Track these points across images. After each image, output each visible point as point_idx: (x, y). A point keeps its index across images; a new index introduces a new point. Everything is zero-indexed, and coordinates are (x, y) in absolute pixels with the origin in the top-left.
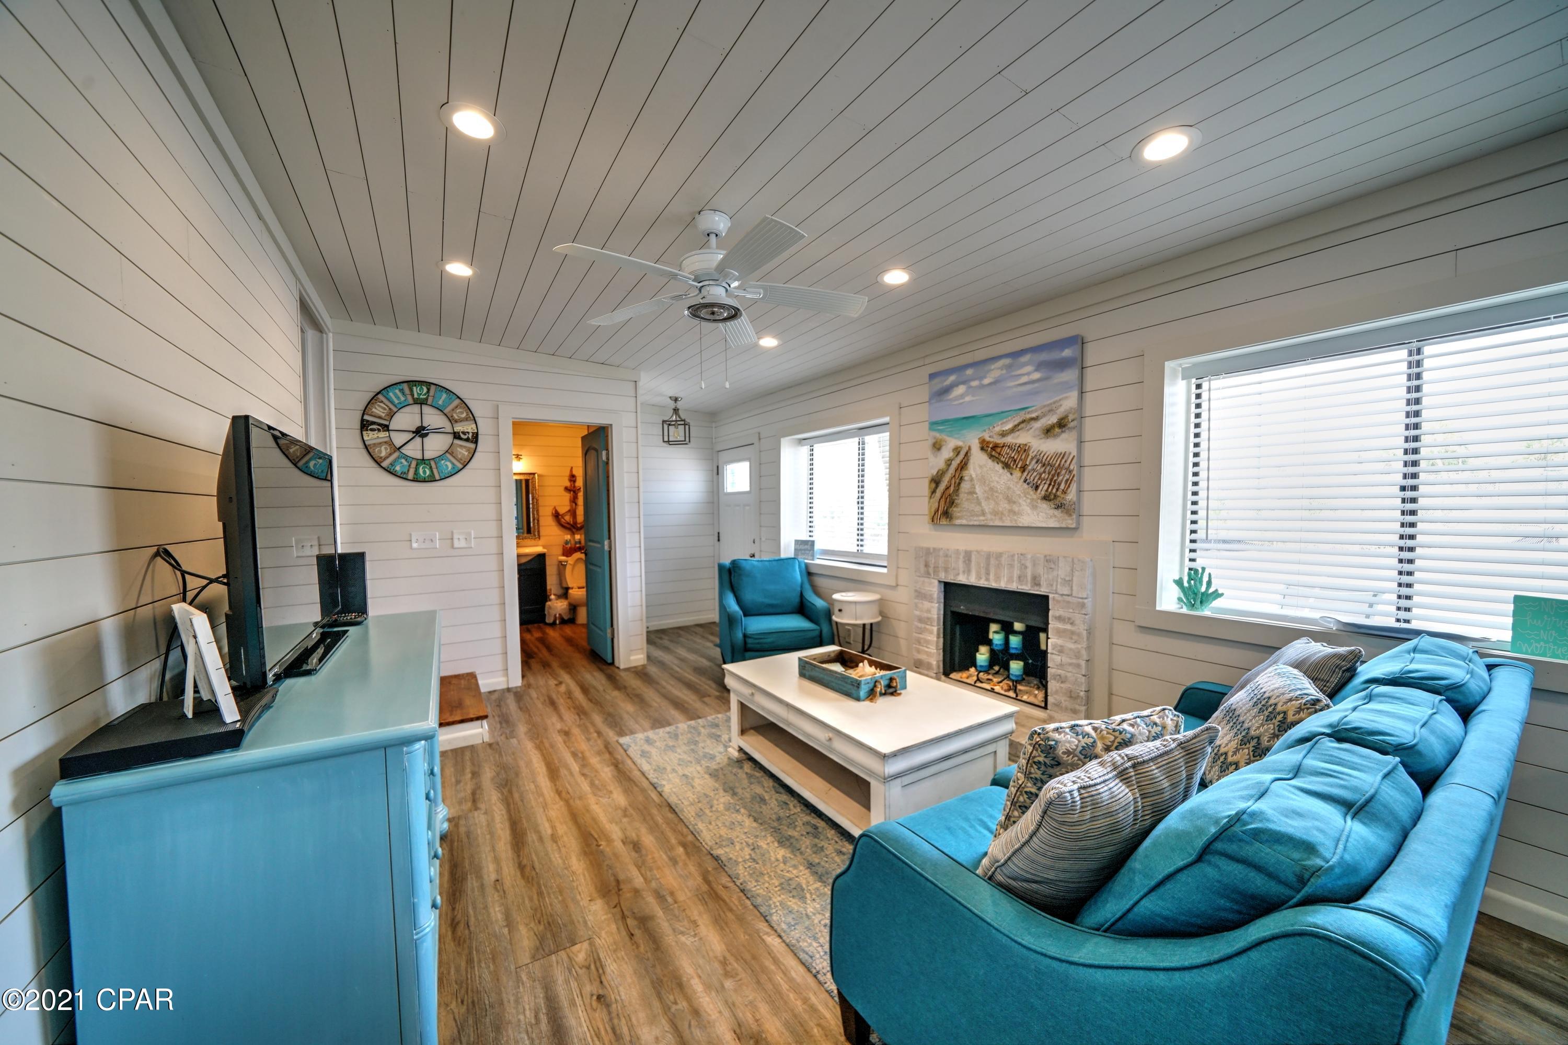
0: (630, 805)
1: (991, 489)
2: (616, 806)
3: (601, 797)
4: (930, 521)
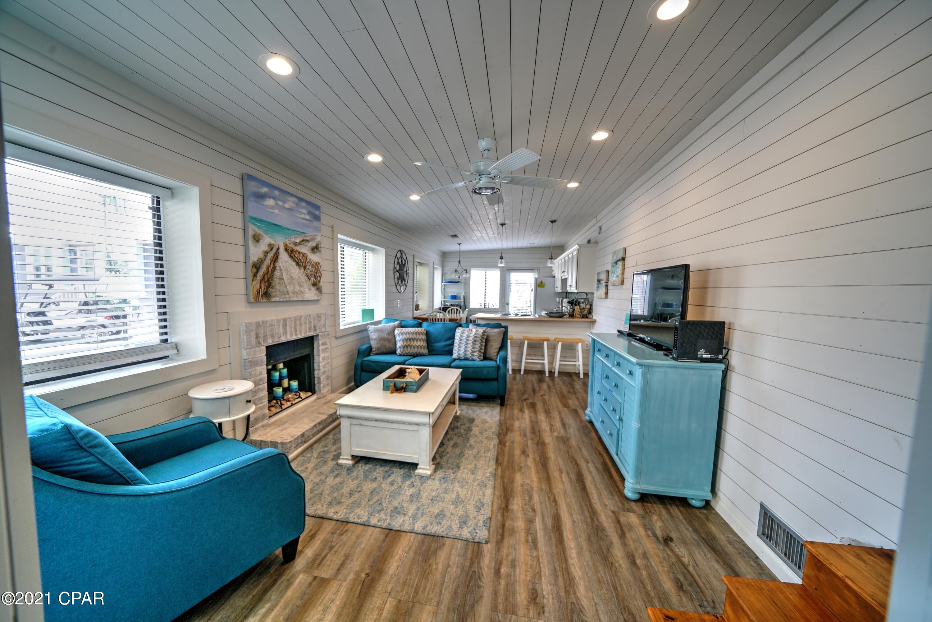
0: (515, 471)
1: (291, 277)
2: (523, 475)
3: (529, 484)
4: (252, 300)
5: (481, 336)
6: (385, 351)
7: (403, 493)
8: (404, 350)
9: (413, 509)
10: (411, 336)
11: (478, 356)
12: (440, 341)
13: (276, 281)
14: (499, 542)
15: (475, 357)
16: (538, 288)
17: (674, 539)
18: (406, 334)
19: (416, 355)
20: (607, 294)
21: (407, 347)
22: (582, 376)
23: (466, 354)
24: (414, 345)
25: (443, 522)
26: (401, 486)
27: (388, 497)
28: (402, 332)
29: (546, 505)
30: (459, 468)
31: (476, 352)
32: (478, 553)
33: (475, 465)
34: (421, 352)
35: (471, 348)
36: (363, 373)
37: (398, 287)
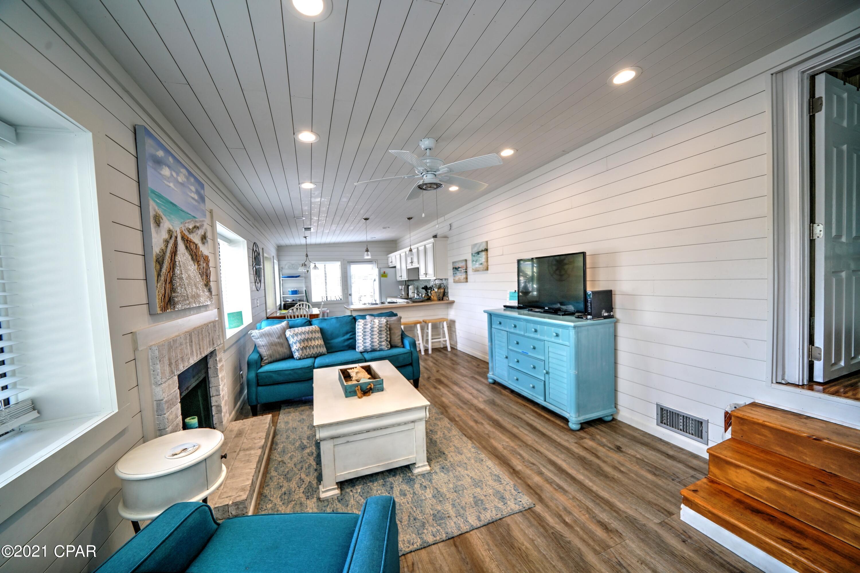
1: (189, 276)
3: (508, 446)
4: (159, 311)
5: (386, 326)
6: (278, 357)
7: (424, 498)
8: (303, 352)
9: (450, 509)
10: (307, 336)
11: (386, 345)
12: (337, 336)
13: (177, 282)
14: (541, 500)
15: (383, 347)
16: (382, 279)
17: (621, 446)
18: (300, 334)
19: (316, 356)
20: (467, 278)
21: (305, 348)
22: (449, 349)
23: (373, 346)
24: (313, 345)
25: (487, 507)
26: (414, 493)
27: (415, 509)
28: (296, 333)
29: (535, 456)
30: (444, 454)
31: (383, 341)
32: (538, 517)
33: (454, 446)
34: (321, 352)
35: (378, 338)
36: (260, 388)
37: (256, 284)
